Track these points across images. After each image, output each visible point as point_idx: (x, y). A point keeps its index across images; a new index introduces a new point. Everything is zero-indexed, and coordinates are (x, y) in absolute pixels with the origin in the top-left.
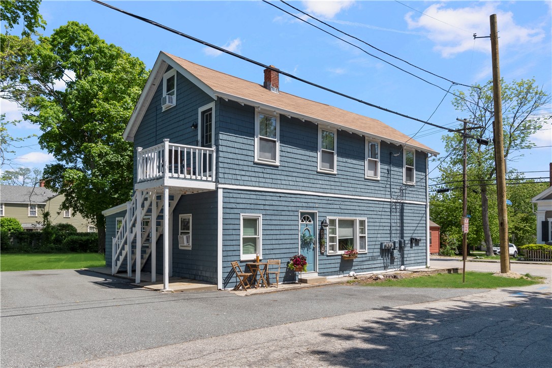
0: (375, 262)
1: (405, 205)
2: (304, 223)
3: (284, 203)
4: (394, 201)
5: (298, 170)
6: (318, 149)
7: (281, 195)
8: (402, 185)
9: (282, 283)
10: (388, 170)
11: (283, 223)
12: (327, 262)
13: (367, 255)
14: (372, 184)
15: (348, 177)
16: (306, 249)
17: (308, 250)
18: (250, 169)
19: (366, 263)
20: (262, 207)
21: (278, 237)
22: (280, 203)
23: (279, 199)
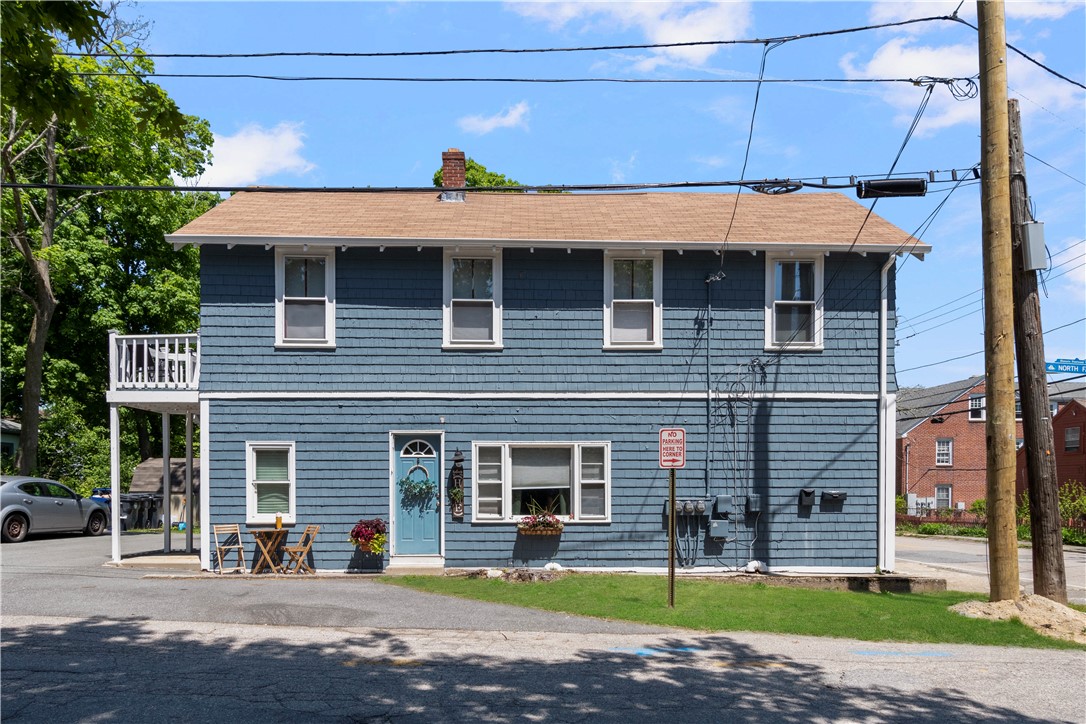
0: (641, 546)
1: (775, 404)
2: (413, 455)
3: (348, 419)
4: (726, 396)
5: (388, 351)
6: (444, 301)
7: (341, 403)
8: (761, 353)
9: (346, 570)
10: (697, 320)
11: (347, 456)
12: (473, 537)
13: (612, 528)
14: (631, 361)
15: (544, 352)
16: (417, 508)
17: (421, 511)
18: (267, 360)
19: (607, 546)
20: (296, 428)
21: (335, 483)
22: (341, 419)
23: (338, 410)
